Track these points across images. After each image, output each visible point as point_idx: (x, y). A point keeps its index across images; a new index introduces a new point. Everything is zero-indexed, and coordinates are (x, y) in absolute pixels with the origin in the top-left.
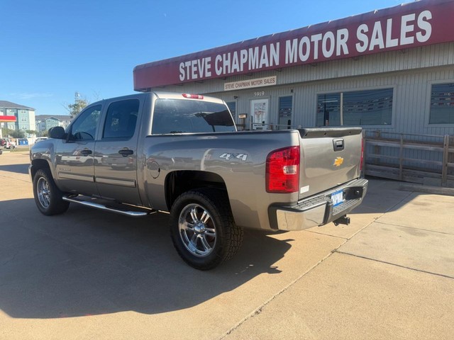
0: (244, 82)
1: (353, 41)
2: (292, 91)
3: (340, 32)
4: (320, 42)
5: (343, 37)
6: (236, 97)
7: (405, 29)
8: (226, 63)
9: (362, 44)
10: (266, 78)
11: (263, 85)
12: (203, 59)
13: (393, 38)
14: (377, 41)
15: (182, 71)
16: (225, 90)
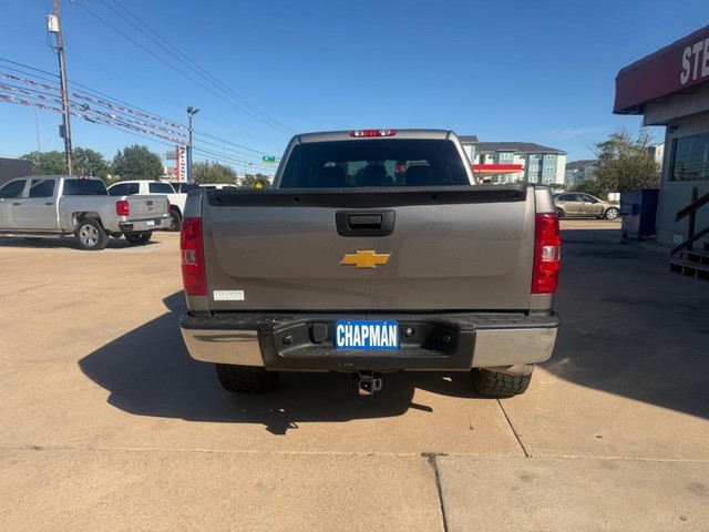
15: (686, 64)
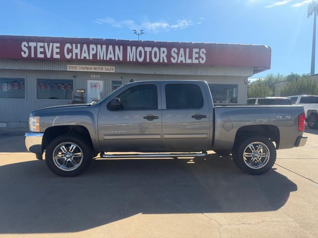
0: (87, 66)
1: (169, 56)
2: (122, 78)
3: (162, 49)
4: (151, 53)
5: (164, 52)
6: (74, 77)
7: (195, 56)
8: (75, 51)
9: (174, 59)
10: (107, 67)
11: (104, 71)
12: (51, 44)
13: (189, 59)
14: (181, 59)
15: (25, 49)
16: (68, 70)
